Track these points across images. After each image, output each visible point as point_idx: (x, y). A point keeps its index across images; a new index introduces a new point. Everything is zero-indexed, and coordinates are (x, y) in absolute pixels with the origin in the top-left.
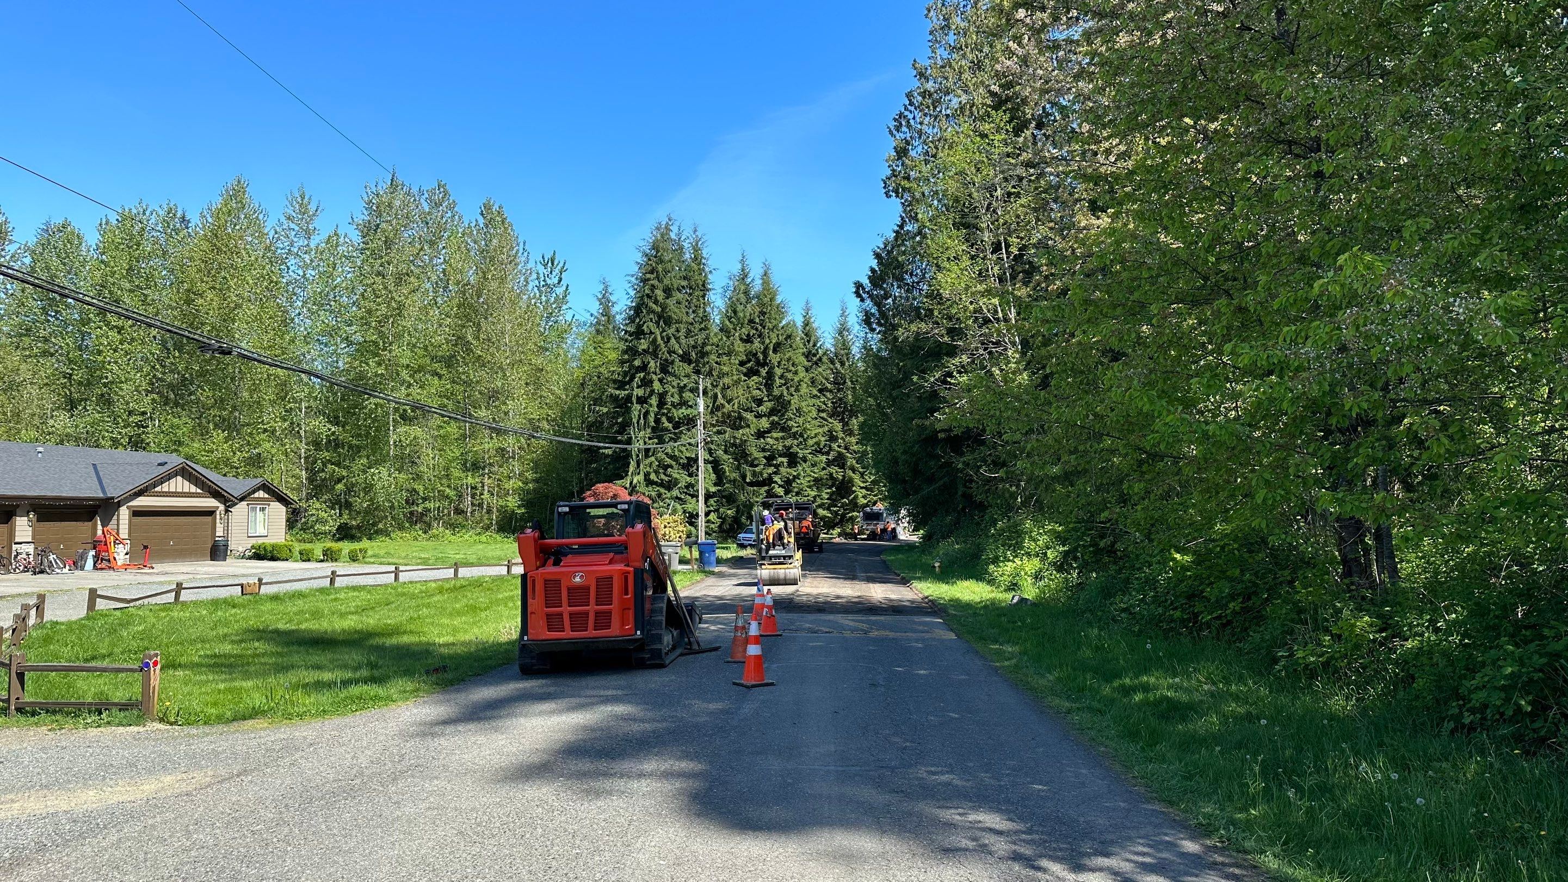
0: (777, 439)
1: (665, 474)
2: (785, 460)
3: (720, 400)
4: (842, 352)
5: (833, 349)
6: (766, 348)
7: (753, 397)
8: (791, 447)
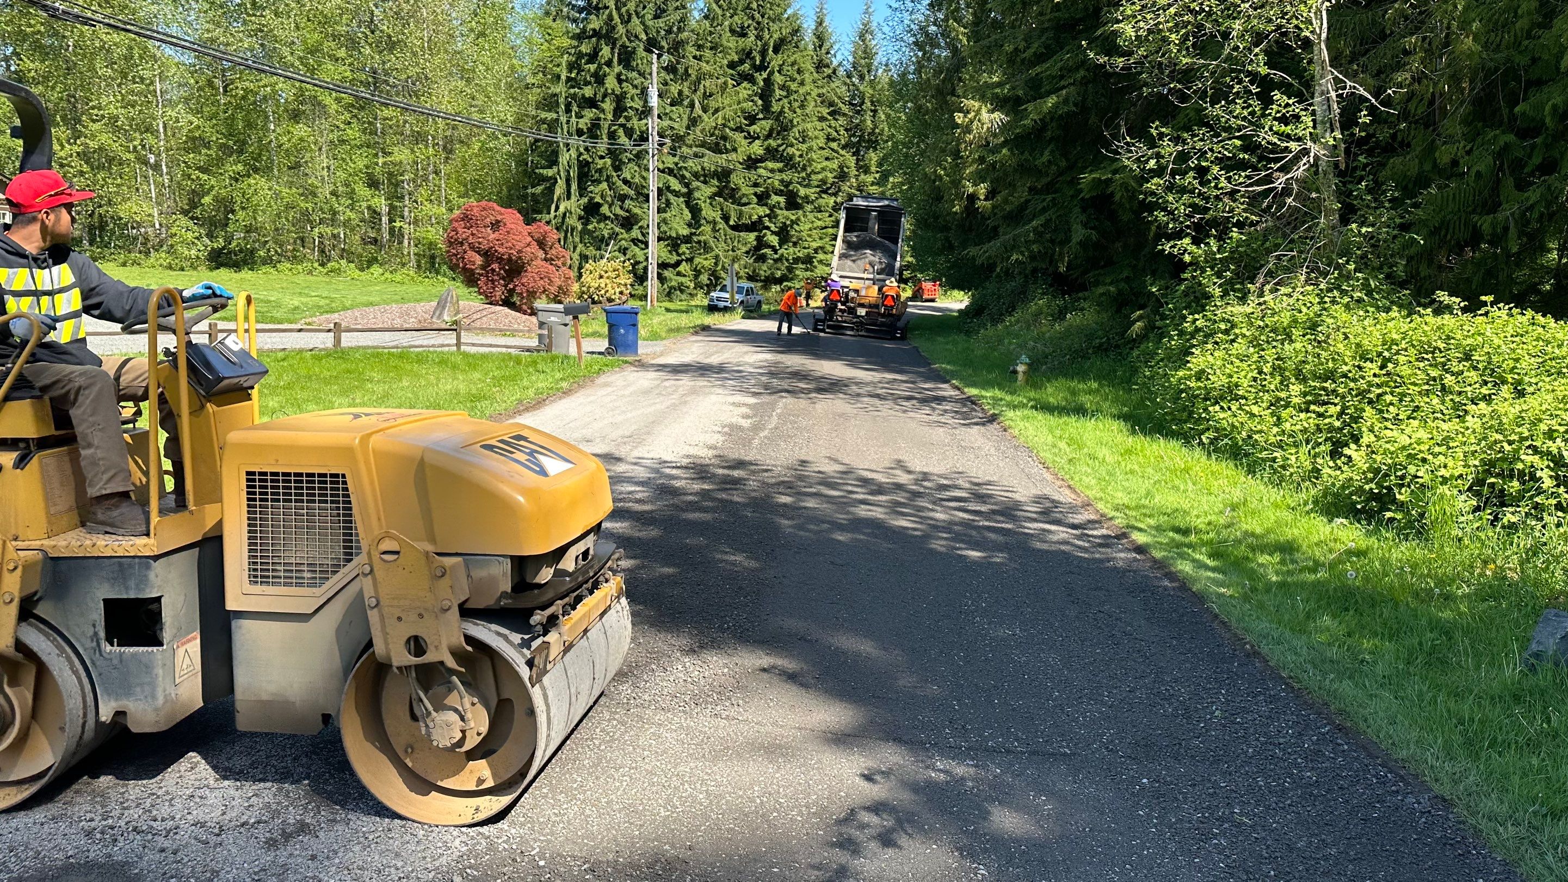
0: (772, 171)
1: (621, 208)
2: (782, 199)
3: (698, 110)
4: (863, 62)
5: (851, 59)
6: (765, 45)
7: (743, 111)
8: (790, 183)
